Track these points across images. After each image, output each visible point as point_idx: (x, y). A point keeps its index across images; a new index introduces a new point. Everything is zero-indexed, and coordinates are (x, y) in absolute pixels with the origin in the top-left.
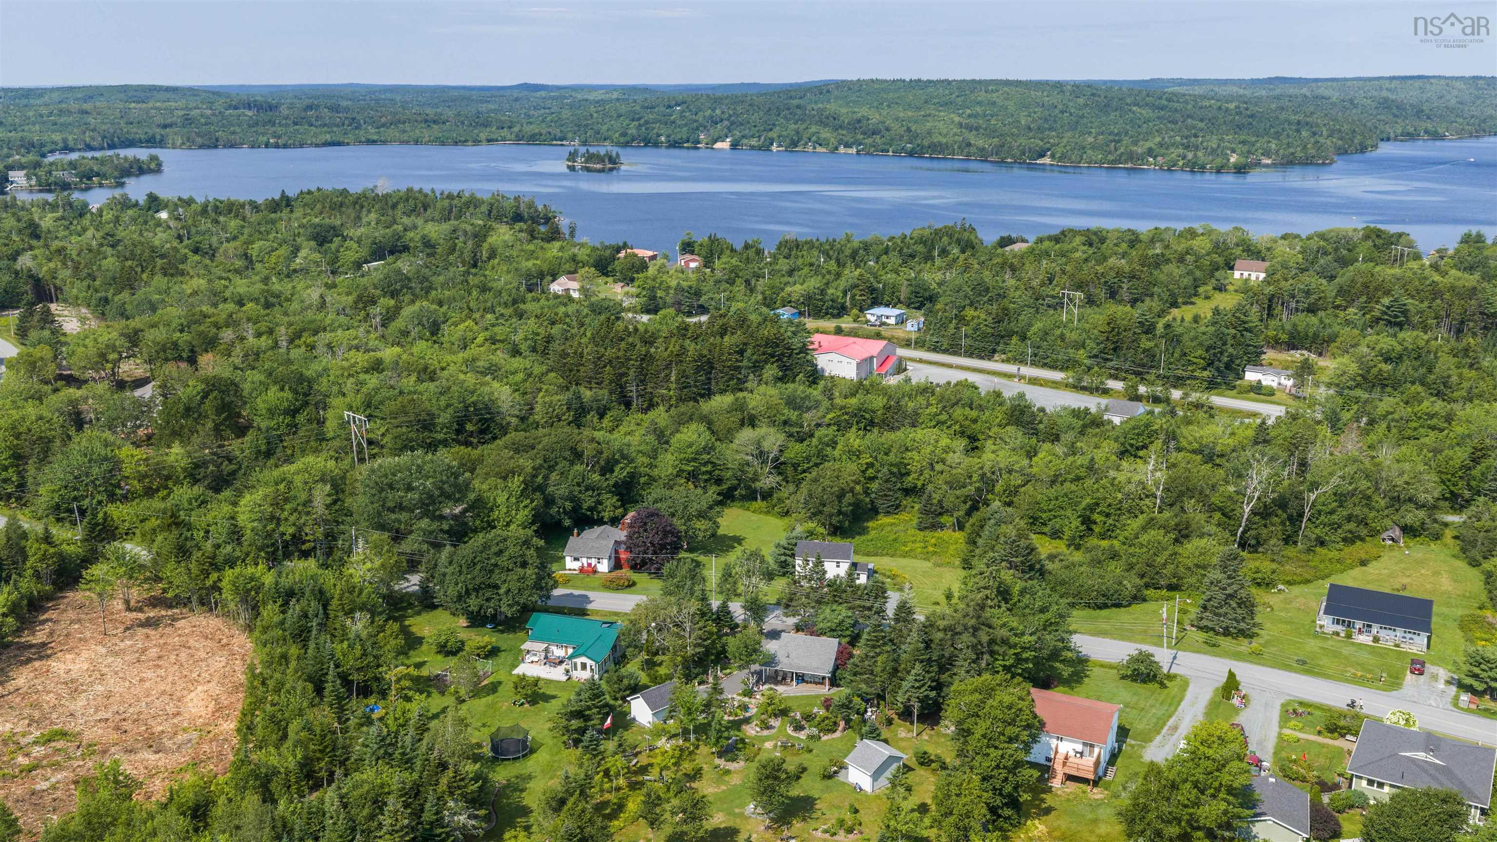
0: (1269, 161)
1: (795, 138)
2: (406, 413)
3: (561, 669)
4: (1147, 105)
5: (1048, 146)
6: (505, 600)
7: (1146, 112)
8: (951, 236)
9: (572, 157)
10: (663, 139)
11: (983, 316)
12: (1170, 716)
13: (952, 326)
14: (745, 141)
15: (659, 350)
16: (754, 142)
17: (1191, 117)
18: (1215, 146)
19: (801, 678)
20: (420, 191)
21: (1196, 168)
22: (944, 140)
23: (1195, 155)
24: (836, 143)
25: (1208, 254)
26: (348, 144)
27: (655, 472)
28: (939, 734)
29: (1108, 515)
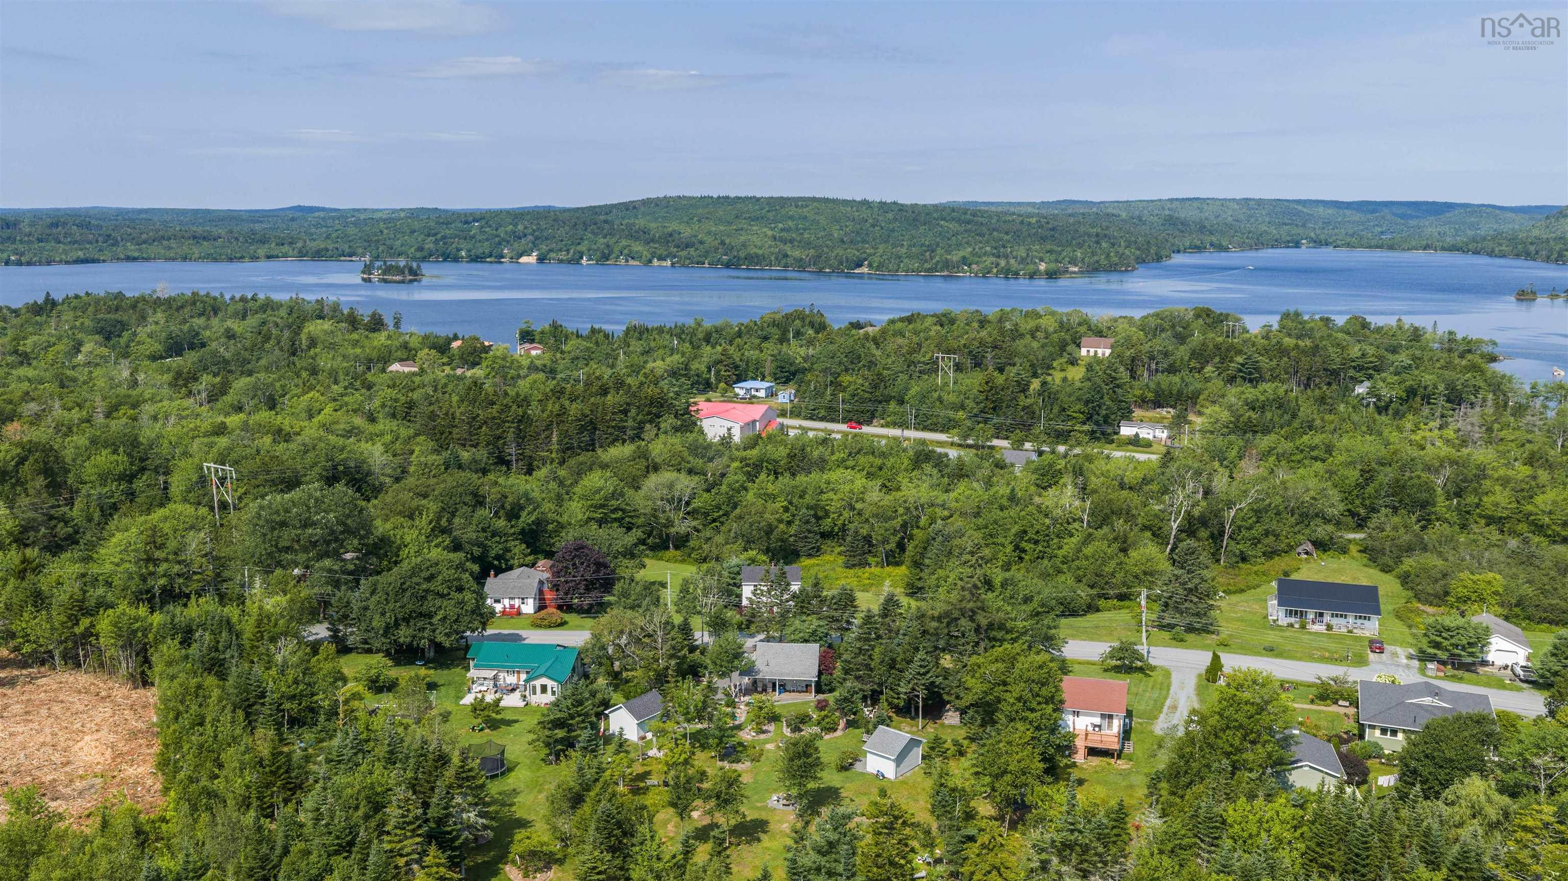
0: (1076, 269)
1: (606, 251)
2: (268, 472)
3: (517, 694)
4: (953, 219)
5: (864, 255)
6: (441, 628)
7: (954, 226)
8: (803, 319)
9: (368, 269)
10: (463, 254)
11: (860, 381)
12: (1166, 698)
13: (829, 392)
14: (553, 255)
15: (534, 410)
16: (562, 256)
17: (997, 230)
18: (1024, 255)
19: (783, 687)
20: (208, 295)
21: (1009, 274)
22: (760, 252)
23: (1008, 263)
24: (649, 256)
25: (1055, 332)
26: (104, 261)
27: (565, 519)
28: (943, 725)
29: (1036, 542)
